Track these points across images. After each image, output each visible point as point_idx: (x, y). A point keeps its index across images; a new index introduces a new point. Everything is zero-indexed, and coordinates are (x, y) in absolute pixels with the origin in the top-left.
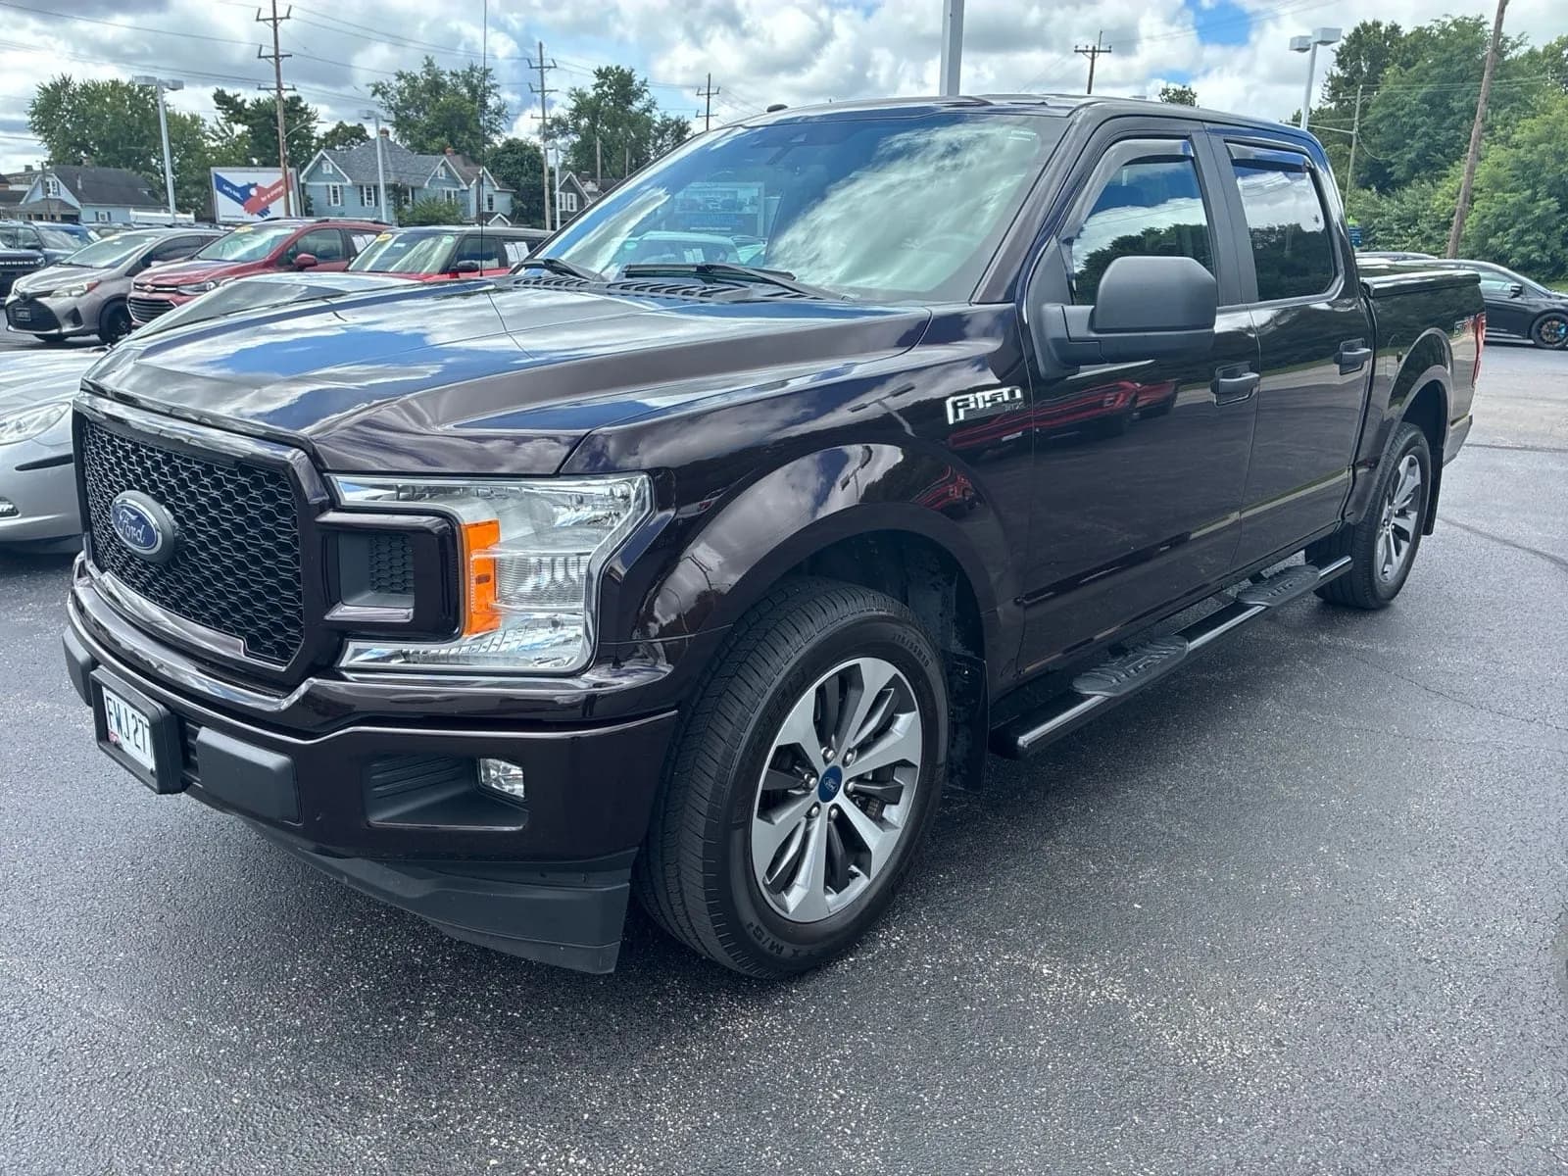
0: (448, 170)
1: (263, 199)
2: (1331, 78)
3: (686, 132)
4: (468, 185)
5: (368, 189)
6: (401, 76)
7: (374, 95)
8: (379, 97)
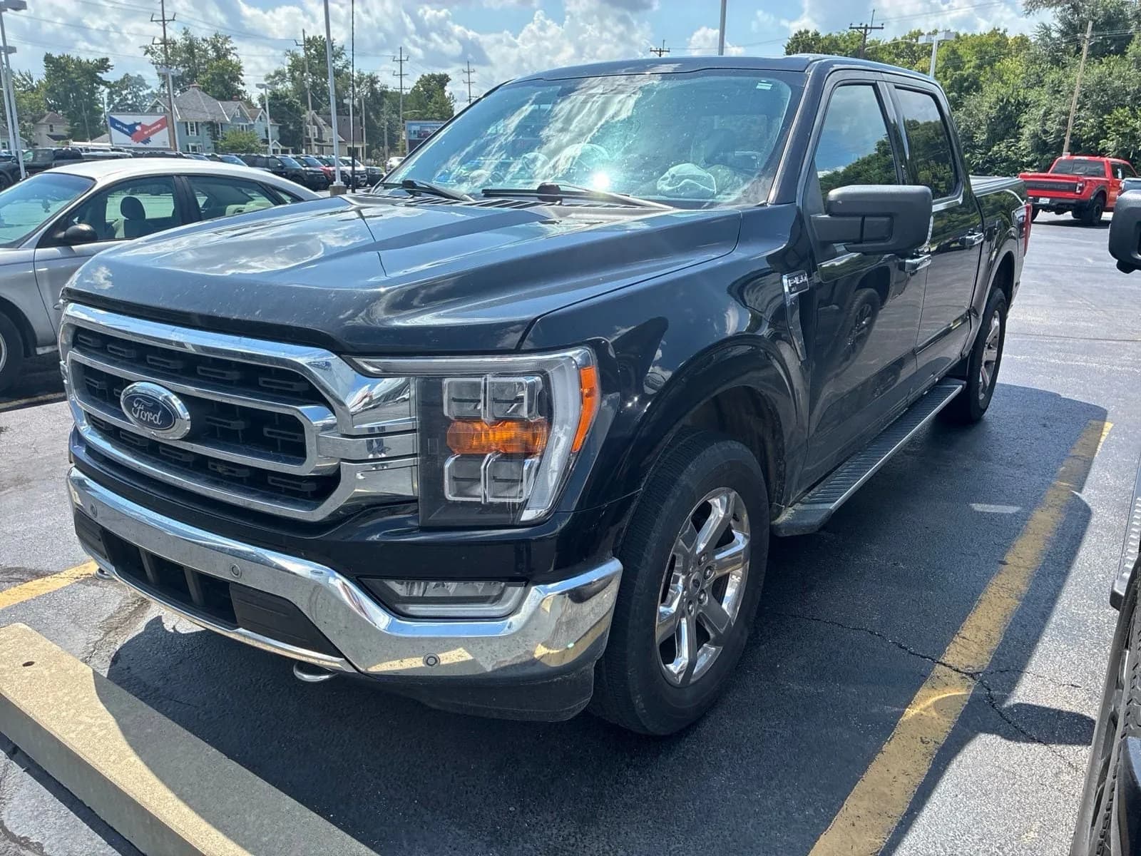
0: (241, 112)
1: (146, 133)
3: (376, 83)
4: (254, 121)
5: (191, 124)
7: (146, 54)
8: (149, 56)
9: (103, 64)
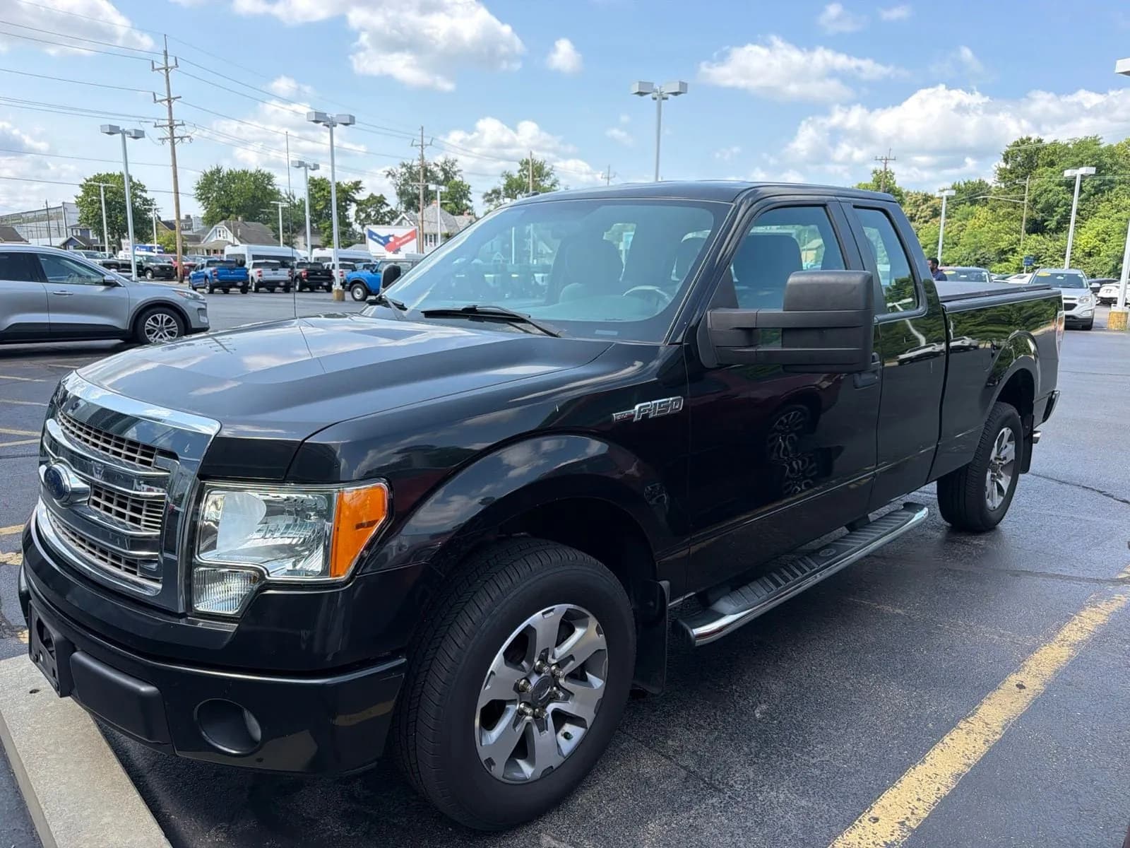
1: (398, 243)
2: (1000, 170)
5: (431, 236)
6: (403, 165)
9: (357, 186)
